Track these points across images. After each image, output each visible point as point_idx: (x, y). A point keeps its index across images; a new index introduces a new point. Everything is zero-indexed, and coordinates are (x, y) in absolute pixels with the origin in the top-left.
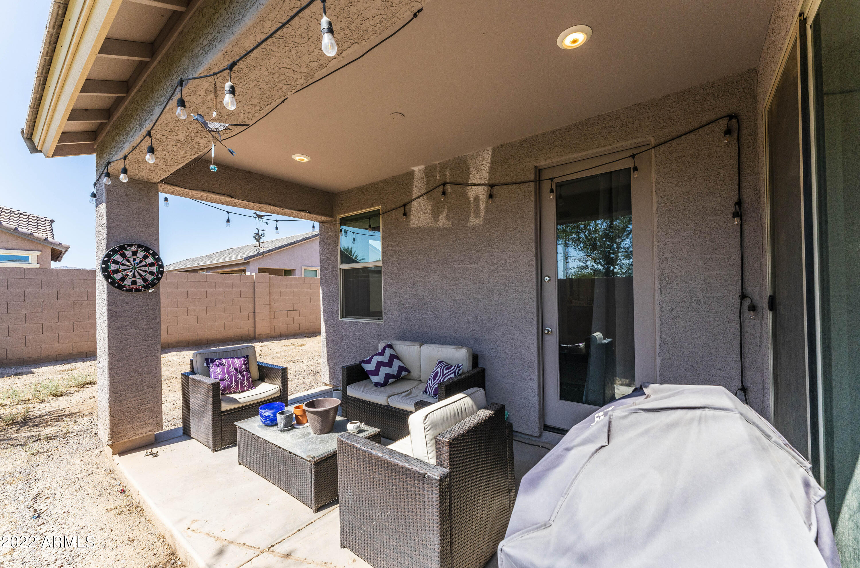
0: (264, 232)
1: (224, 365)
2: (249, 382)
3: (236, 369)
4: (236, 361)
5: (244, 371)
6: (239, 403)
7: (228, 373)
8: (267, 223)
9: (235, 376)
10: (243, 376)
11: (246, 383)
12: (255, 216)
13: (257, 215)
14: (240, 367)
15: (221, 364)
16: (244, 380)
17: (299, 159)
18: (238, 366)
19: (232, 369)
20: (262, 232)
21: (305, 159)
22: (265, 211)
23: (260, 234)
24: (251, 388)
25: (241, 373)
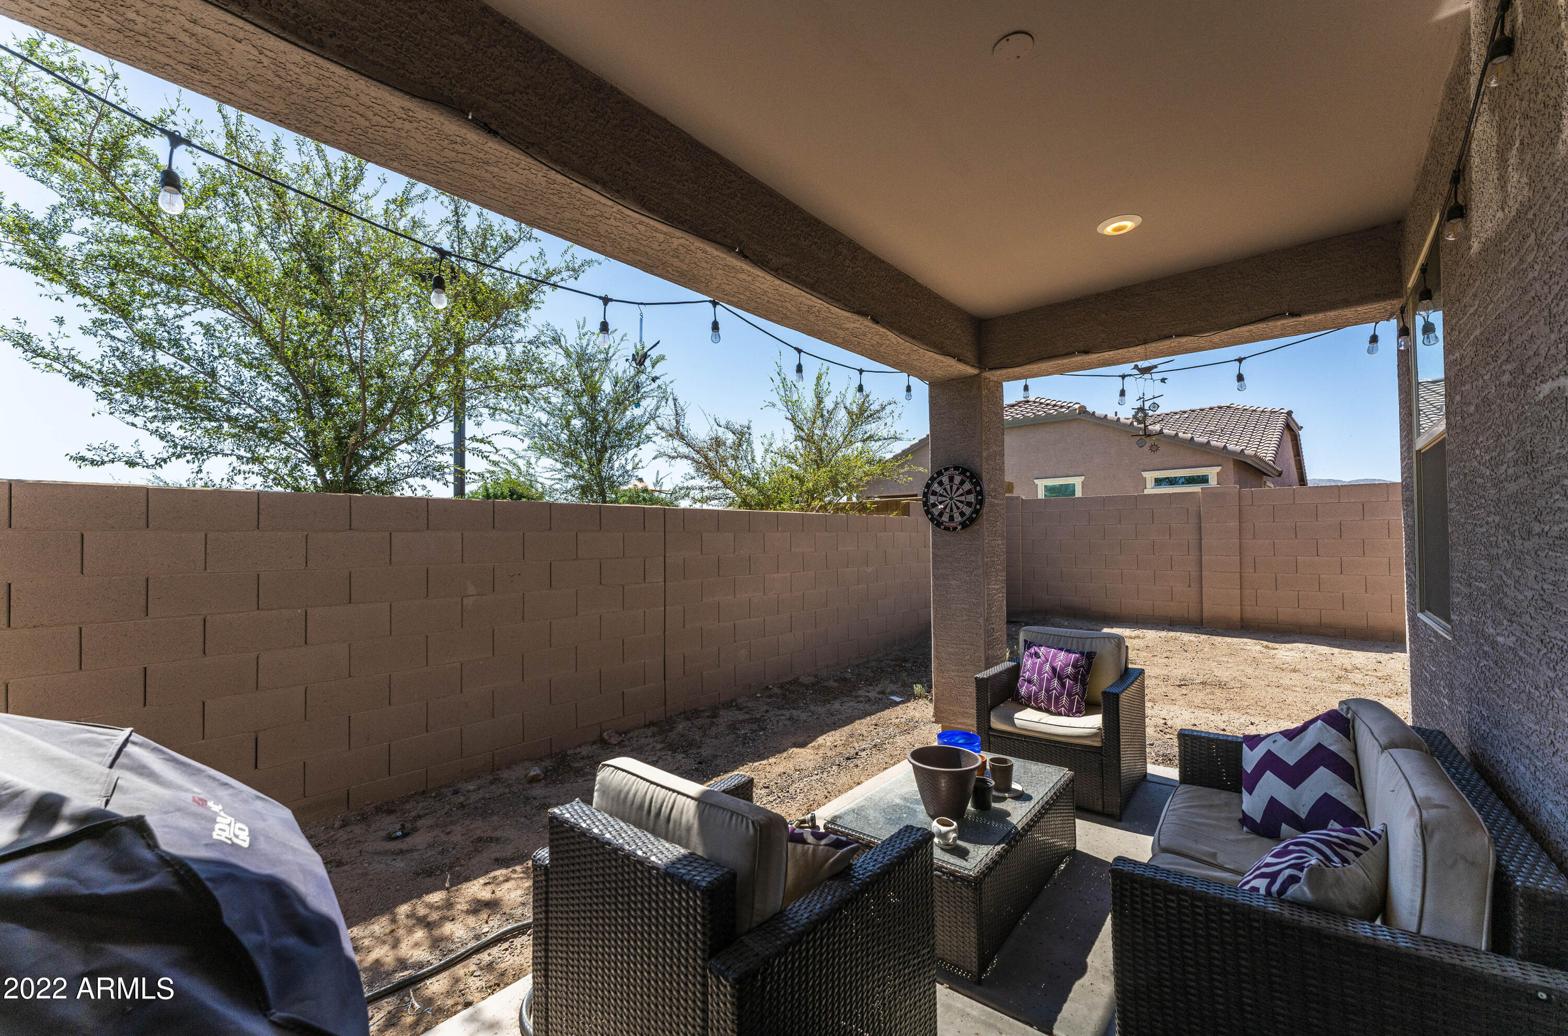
0: (1155, 400)
1: (1039, 657)
2: (1072, 702)
3: (1054, 669)
4: (1062, 655)
5: (1068, 677)
6: (1014, 725)
7: (1040, 673)
8: (1163, 380)
9: (1049, 681)
10: (1063, 685)
11: (1064, 700)
12: (1136, 372)
13: (1139, 370)
14: (1062, 669)
15: (1037, 655)
16: (1061, 694)
17: (1115, 230)
18: (1058, 664)
19: (1047, 667)
20: (1151, 401)
21: (1128, 224)
22: (1156, 357)
23: (1146, 407)
24: (1074, 715)
25: (1061, 679)
